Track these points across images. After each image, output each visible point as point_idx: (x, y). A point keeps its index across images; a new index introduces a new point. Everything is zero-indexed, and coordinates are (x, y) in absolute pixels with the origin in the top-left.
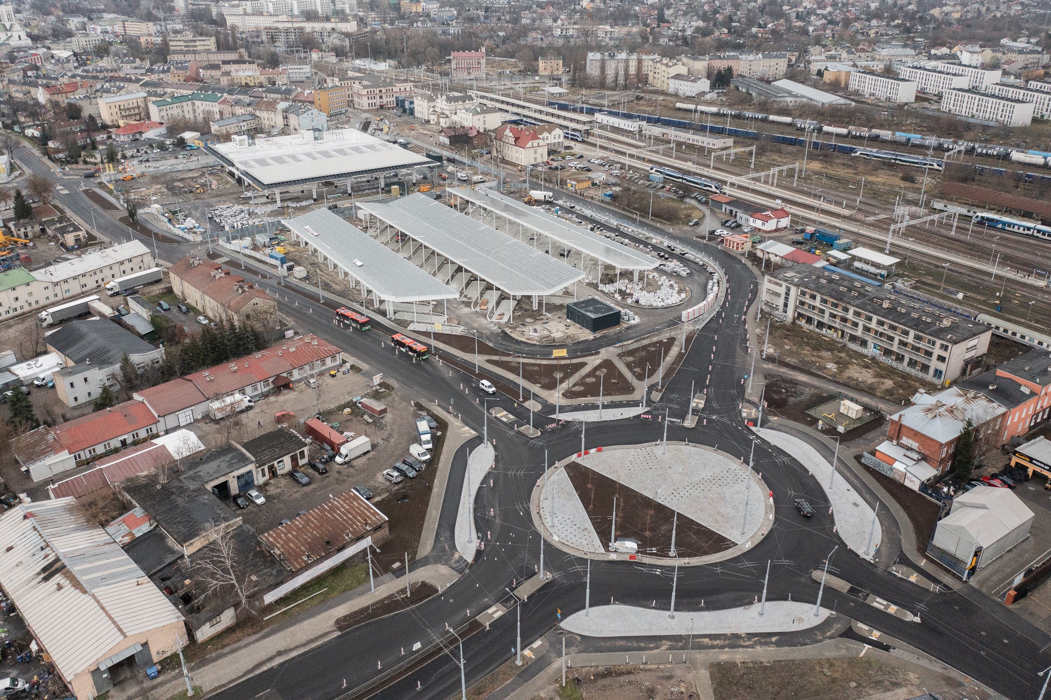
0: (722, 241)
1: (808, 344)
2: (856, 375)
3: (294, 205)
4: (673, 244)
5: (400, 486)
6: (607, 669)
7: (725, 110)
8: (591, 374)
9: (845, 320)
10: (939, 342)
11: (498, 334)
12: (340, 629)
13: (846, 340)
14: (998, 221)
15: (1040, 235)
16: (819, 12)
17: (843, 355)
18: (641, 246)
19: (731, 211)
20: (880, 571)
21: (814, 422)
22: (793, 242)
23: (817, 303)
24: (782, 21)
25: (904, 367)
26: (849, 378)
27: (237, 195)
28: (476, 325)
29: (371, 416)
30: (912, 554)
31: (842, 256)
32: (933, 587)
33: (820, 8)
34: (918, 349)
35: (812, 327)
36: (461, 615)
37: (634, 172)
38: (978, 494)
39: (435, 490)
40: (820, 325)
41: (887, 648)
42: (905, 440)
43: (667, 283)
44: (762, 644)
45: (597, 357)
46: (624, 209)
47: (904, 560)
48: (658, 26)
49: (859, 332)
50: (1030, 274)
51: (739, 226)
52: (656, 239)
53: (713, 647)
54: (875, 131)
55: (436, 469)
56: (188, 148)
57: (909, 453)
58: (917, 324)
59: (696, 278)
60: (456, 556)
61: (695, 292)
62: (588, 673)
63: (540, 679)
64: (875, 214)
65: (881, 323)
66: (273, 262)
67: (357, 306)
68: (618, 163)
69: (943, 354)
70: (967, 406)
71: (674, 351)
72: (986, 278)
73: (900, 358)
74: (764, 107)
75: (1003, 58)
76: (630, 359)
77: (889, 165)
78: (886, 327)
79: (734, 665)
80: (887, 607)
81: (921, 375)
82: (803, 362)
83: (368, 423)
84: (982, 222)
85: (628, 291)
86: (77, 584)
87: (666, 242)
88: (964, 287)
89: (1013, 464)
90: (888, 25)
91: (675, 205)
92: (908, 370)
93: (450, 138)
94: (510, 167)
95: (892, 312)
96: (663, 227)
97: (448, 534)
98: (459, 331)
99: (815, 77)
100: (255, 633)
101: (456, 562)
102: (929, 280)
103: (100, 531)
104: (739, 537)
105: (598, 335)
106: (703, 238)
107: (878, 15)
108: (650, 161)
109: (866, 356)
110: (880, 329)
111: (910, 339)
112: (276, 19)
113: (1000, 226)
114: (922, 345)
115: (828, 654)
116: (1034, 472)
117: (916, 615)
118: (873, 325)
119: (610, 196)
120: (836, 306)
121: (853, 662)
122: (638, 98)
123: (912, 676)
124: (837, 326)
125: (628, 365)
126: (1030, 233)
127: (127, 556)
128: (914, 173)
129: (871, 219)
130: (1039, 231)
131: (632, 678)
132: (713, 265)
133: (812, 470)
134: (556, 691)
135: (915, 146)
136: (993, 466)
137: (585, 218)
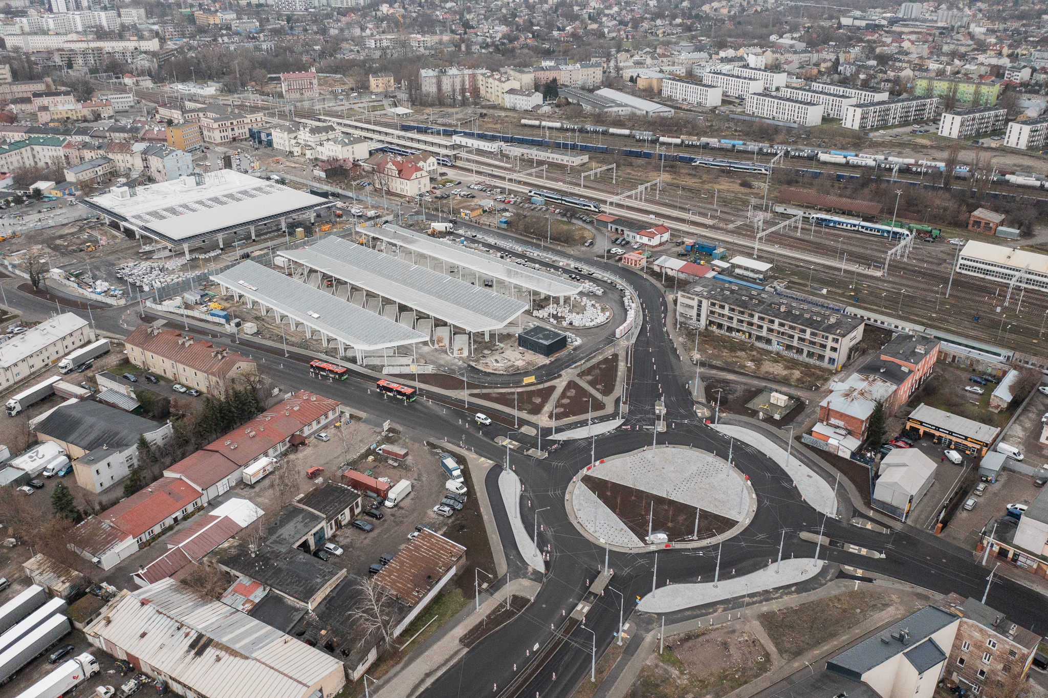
0: (620, 259)
1: (725, 347)
2: (771, 370)
3: (202, 256)
4: (578, 265)
5: (453, 518)
6: (686, 635)
7: (568, 125)
8: (563, 395)
9: (750, 324)
10: (831, 337)
11: (465, 368)
12: (467, 645)
13: (753, 340)
14: (830, 221)
15: (863, 230)
16: (607, 12)
17: (754, 353)
18: (552, 270)
19: (617, 229)
20: (845, 524)
21: (754, 413)
22: (679, 255)
23: (726, 312)
24: (577, 23)
25: (804, 358)
26: (767, 372)
27: (136, 250)
28: (442, 362)
29: (396, 460)
30: (862, 509)
31: (725, 265)
32: (885, 531)
33: (607, 8)
34: (814, 343)
35: (722, 332)
36: (557, 616)
37: (515, 196)
38: (895, 456)
39: (485, 517)
40: (730, 329)
41: (870, 580)
42: (833, 421)
43: (589, 303)
44: (787, 594)
45: (561, 379)
46: (521, 234)
47: (857, 513)
48: (465, 33)
49: (764, 333)
50: (869, 266)
51: (628, 243)
52: (562, 262)
53: (754, 603)
54: (704, 140)
55: (476, 499)
56: (46, 200)
57: (838, 431)
58: (811, 323)
59: (610, 295)
60: (530, 569)
61: (615, 308)
62: (674, 641)
63: (641, 652)
64: (732, 222)
65: (782, 325)
66: (216, 320)
67: (323, 356)
68: (498, 187)
69: (835, 345)
70: (871, 388)
71: (622, 366)
72: (836, 273)
73: (800, 351)
74: (599, 118)
75: (782, 58)
76: (589, 378)
77: (727, 173)
78: (786, 328)
79: (774, 613)
80: (860, 550)
81: (818, 363)
82: (726, 363)
83: (394, 467)
84: (820, 222)
85: (559, 315)
86: (234, 653)
87: (573, 265)
88: (824, 283)
89: (908, 428)
90: (671, 24)
91: (565, 227)
92: (807, 360)
93: (325, 171)
94: (397, 199)
95: (788, 315)
96: (563, 249)
97: (514, 552)
98: (429, 369)
99: (629, 84)
100: (397, 663)
101: (532, 574)
102: (795, 279)
103: (216, 604)
104: (738, 516)
105: (553, 359)
106: (603, 257)
107: (660, 15)
108: (526, 184)
109: (771, 352)
110: (782, 330)
111: (807, 336)
112: (65, 38)
113: (832, 224)
114: (818, 340)
115: (835, 593)
116: (925, 432)
117: (881, 553)
118: (776, 326)
119: (505, 222)
120: (743, 313)
121: (852, 594)
122: (483, 116)
123: (894, 597)
124: (744, 329)
125: (592, 383)
126: (856, 229)
127: (257, 622)
128: (748, 179)
129: (731, 226)
130: (863, 227)
131: (707, 637)
132: (621, 283)
133: (769, 454)
134: (656, 658)
135: (739, 151)
136: (894, 431)
137: (489, 246)
